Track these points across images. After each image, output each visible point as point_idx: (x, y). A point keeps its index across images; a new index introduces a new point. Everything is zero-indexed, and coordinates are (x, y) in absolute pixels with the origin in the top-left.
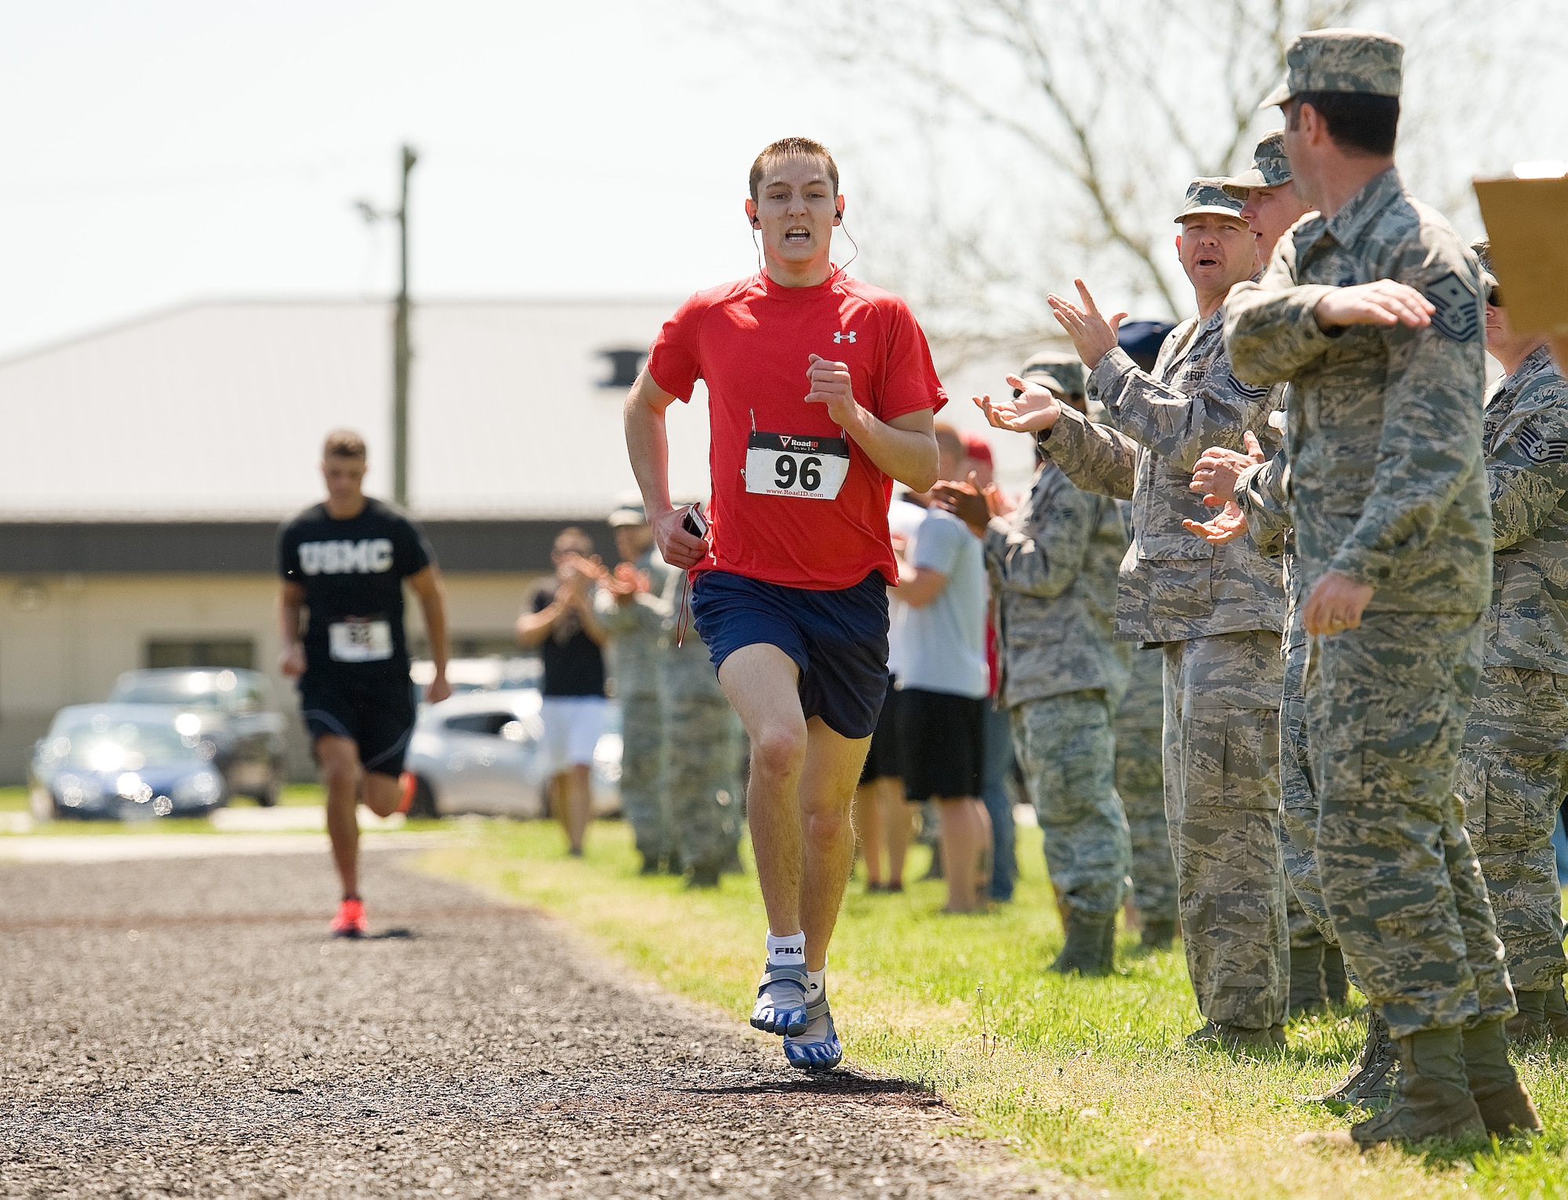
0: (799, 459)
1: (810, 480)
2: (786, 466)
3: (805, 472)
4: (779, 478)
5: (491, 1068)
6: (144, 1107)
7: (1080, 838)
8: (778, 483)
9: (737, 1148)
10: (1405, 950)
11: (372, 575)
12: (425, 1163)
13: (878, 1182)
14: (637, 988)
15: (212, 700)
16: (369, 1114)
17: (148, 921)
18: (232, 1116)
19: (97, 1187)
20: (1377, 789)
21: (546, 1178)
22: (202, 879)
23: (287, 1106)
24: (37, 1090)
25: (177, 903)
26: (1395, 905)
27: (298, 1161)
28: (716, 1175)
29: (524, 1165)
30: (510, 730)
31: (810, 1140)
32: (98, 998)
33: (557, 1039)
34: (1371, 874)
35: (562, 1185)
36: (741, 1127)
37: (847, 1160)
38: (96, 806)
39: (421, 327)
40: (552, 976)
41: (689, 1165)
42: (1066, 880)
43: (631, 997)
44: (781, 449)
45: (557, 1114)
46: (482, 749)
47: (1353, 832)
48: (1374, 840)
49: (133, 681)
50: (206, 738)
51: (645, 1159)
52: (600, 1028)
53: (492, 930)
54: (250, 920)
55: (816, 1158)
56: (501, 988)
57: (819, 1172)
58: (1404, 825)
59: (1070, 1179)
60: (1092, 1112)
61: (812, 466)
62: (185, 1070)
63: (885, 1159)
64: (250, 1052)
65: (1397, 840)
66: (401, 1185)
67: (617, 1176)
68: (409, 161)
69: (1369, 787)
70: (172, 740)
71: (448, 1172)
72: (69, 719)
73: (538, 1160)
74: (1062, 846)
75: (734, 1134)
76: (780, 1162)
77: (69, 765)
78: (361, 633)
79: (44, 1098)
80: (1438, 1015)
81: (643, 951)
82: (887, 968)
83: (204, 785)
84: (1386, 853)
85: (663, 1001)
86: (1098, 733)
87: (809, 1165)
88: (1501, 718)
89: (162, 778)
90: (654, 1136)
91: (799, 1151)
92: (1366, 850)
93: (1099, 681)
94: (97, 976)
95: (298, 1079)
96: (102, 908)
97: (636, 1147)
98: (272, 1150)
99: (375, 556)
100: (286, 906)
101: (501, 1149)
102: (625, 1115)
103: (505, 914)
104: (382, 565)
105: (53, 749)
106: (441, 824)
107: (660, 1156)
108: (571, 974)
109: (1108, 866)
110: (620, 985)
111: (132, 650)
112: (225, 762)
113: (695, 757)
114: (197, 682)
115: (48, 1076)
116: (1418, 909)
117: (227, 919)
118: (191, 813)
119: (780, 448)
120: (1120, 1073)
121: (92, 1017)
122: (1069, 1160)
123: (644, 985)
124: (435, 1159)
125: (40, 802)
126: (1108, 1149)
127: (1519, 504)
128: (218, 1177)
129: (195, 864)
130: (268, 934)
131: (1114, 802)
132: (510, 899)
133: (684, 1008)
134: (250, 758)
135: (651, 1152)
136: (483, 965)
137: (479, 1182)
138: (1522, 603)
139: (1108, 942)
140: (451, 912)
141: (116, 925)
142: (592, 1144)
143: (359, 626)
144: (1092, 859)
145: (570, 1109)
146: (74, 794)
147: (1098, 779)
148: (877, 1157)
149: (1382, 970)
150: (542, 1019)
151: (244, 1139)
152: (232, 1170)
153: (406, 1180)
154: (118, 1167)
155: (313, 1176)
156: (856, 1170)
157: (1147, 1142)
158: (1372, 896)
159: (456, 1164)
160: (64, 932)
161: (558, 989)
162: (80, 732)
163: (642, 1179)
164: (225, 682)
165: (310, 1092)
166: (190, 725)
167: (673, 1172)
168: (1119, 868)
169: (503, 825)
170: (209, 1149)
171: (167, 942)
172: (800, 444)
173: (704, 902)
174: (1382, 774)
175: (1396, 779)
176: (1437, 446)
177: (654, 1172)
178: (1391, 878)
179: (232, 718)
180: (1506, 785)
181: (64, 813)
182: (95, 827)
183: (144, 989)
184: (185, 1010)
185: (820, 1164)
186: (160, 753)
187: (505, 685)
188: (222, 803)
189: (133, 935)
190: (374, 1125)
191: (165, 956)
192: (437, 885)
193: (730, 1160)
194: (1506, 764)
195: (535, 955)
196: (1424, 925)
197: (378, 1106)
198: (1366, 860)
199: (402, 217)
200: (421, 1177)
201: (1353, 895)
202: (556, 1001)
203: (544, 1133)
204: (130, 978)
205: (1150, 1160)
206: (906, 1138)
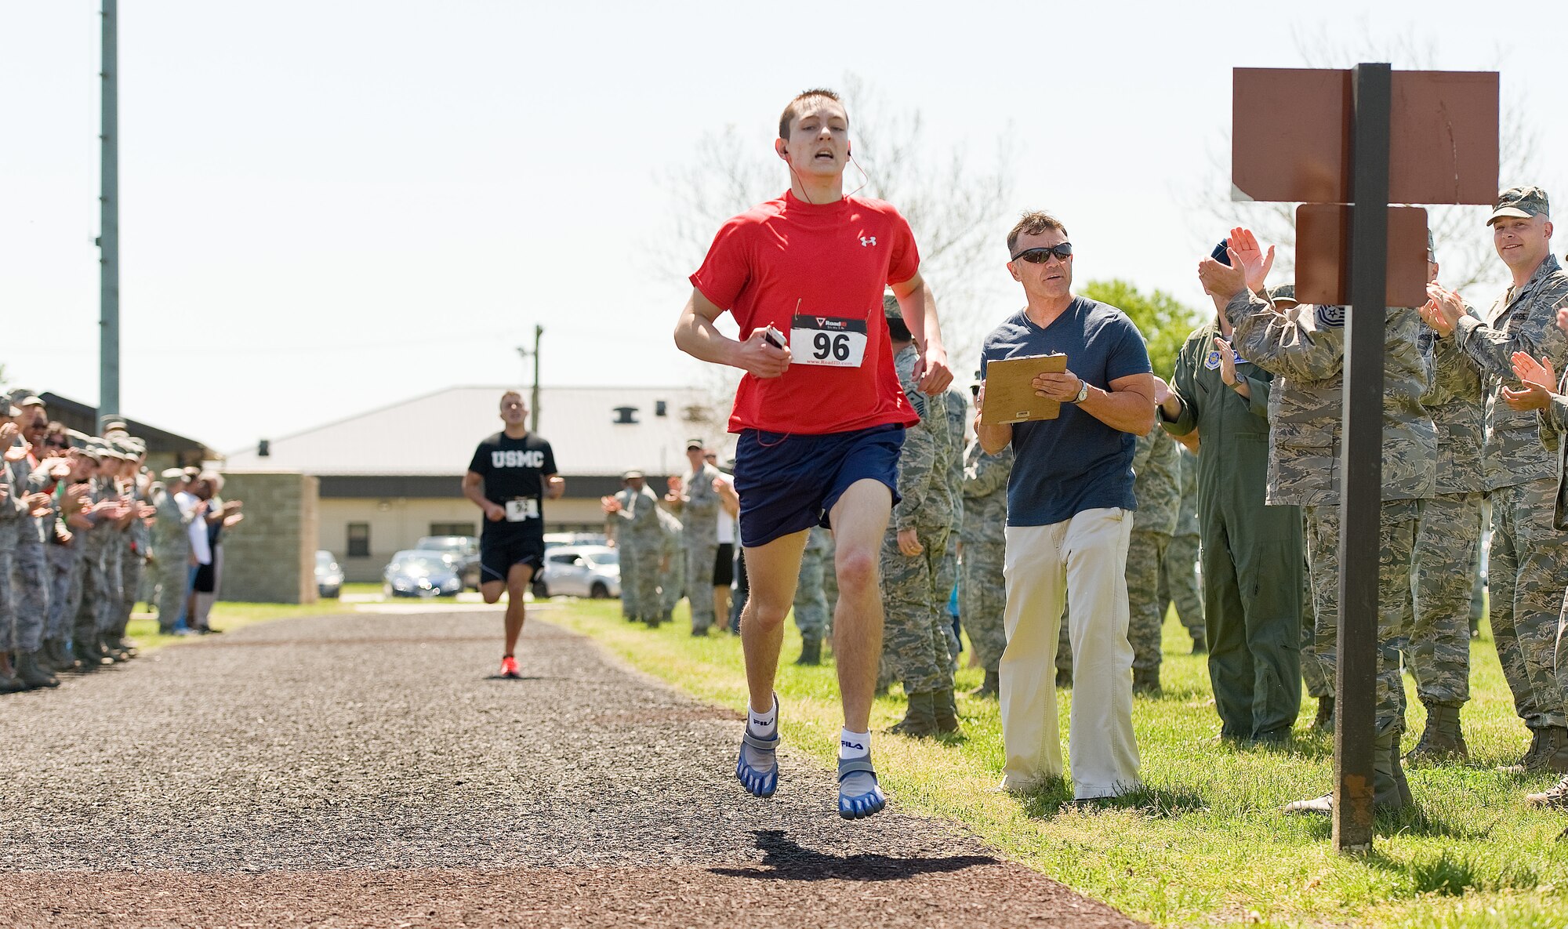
0: (832, 335)
1: (841, 352)
2: (822, 341)
3: (837, 346)
4: (817, 351)
5: (567, 703)
6: (426, 718)
7: (808, 610)
8: (816, 355)
9: (667, 738)
10: (908, 662)
11: (533, 468)
12: (539, 743)
13: (723, 752)
14: (627, 669)
15: (457, 548)
16: (517, 722)
17: (430, 639)
18: (461, 722)
19: (407, 751)
20: (893, 598)
21: (588, 749)
22: (451, 622)
23: (484, 718)
24: (384, 710)
25: (441, 633)
26: (904, 644)
27: (488, 741)
28: (657, 749)
29: (580, 744)
30: (578, 562)
31: (696, 734)
32: (409, 672)
33: (595, 690)
34: (895, 631)
35: (595, 752)
36: (668, 729)
37: (711, 743)
38: (409, 591)
39: (543, 398)
40: (593, 664)
41: (647, 745)
42: (803, 626)
43: (625, 673)
44: (818, 328)
45: (593, 722)
46: (566, 569)
47: (888, 615)
48: (895, 617)
49: (425, 541)
50: (454, 564)
51: (629, 742)
52: (612, 686)
53: (568, 644)
54: (471, 640)
55: (698, 741)
56: (572, 669)
57: (699, 748)
58: (907, 611)
59: (801, 751)
60: (811, 723)
61: (842, 341)
62: (444, 703)
63: (726, 742)
64: (469, 695)
65: (903, 617)
66: (530, 752)
67: (617, 749)
68: (539, 332)
69: (890, 597)
70: (441, 565)
71: (548, 746)
72: (399, 556)
73: (585, 742)
74: (801, 613)
75: (665, 731)
76: (684, 744)
77: (399, 575)
78: (524, 506)
79: (387, 714)
80: (919, 688)
81: (630, 654)
82: (729, 662)
83: (454, 583)
84: (900, 623)
85: (637, 675)
86: (816, 567)
87: (696, 745)
88: (986, 563)
89: (437, 580)
90: (633, 732)
91: (692, 739)
92: (892, 622)
93: (817, 546)
94: (409, 662)
95: (488, 706)
96: (412, 634)
97: (625, 737)
98: (478, 737)
99: (535, 460)
100: (486, 634)
101: (570, 737)
102: (622, 723)
103: (574, 638)
104: (539, 464)
105: (393, 567)
106: (551, 599)
107: (635, 741)
108: (600, 663)
109: (819, 621)
110: (620, 668)
111: (426, 529)
112: (462, 574)
113: (648, 575)
114: (451, 541)
115: (388, 704)
116: (913, 645)
117: (461, 639)
118: (449, 594)
119: (816, 327)
120: (822, 706)
121: (406, 680)
122: (801, 743)
123: (630, 669)
124: (543, 741)
125: (388, 589)
126: (817, 739)
127: (991, 477)
128: (455, 748)
129: (450, 615)
130: (479, 646)
131: (822, 595)
132: (576, 632)
133: (646, 678)
134: (472, 572)
135: (631, 739)
136: (564, 659)
137: (561, 751)
138: (993, 516)
139: (819, 652)
140: (553, 637)
141: (417, 641)
142: (607, 735)
143: (522, 503)
144: (813, 618)
145: (599, 720)
146: (402, 586)
147: (816, 586)
148: (723, 742)
149: (900, 670)
150: (590, 683)
151: (466, 732)
152: (461, 744)
153: (531, 750)
154: (415, 743)
155: (494, 748)
156: (715, 747)
157: (833, 736)
158: (896, 641)
159: (552, 744)
160: (395, 644)
161: (595, 670)
162: (404, 561)
163: (627, 751)
164: (462, 541)
165: (493, 712)
166: (448, 558)
167: (640, 748)
168: (823, 623)
169: (574, 600)
170: (452, 736)
171: (437, 648)
172: (832, 324)
173: (654, 634)
174: (893, 592)
175: (899, 593)
176: (912, 464)
177: (632, 747)
178: (902, 633)
179: (466, 556)
180: (989, 590)
181: (397, 593)
182: (409, 600)
183: (427, 668)
184: (444, 677)
185: (700, 745)
186: (436, 570)
187: (576, 544)
188: (461, 590)
189: (423, 645)
190: (519, 726)
191: (437, 654)
192: (547, 626)
193: (663, 742)
194: (990, 581)
195: (586, 656)
196: (915, 652)
197: (520, 718)
198: (893, 626)
199: (536, 354)
200: (537, 749)
201: (891, 640)
202: (594, 674)
203: (587, 730)
204: (423, 663)
205: (834, 743)
206: (735, 734)
